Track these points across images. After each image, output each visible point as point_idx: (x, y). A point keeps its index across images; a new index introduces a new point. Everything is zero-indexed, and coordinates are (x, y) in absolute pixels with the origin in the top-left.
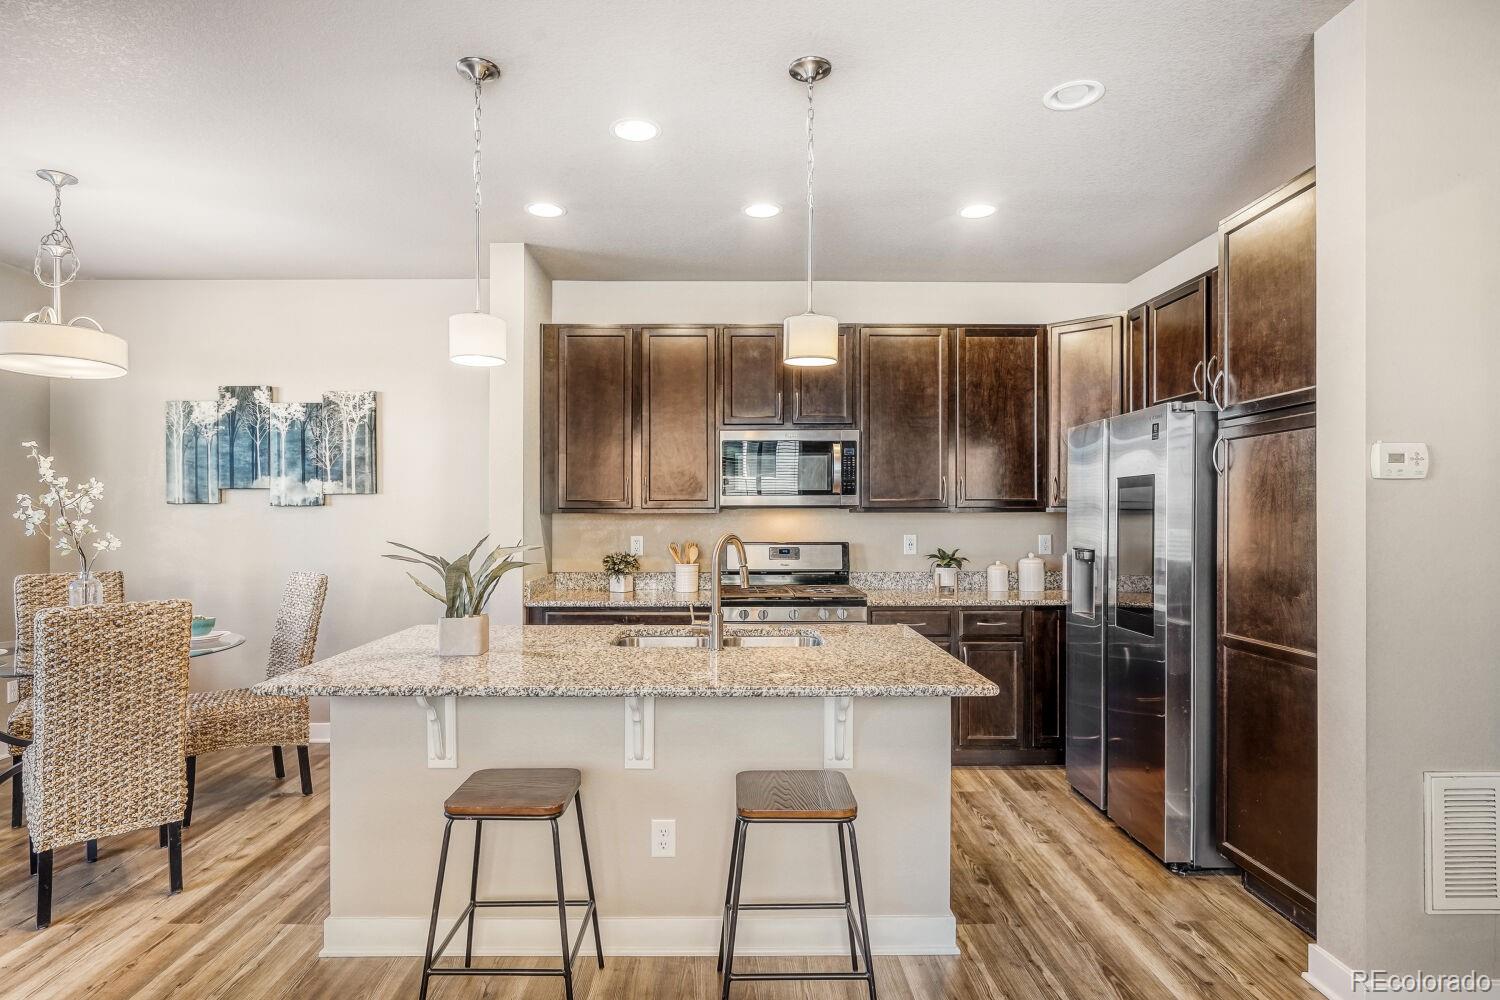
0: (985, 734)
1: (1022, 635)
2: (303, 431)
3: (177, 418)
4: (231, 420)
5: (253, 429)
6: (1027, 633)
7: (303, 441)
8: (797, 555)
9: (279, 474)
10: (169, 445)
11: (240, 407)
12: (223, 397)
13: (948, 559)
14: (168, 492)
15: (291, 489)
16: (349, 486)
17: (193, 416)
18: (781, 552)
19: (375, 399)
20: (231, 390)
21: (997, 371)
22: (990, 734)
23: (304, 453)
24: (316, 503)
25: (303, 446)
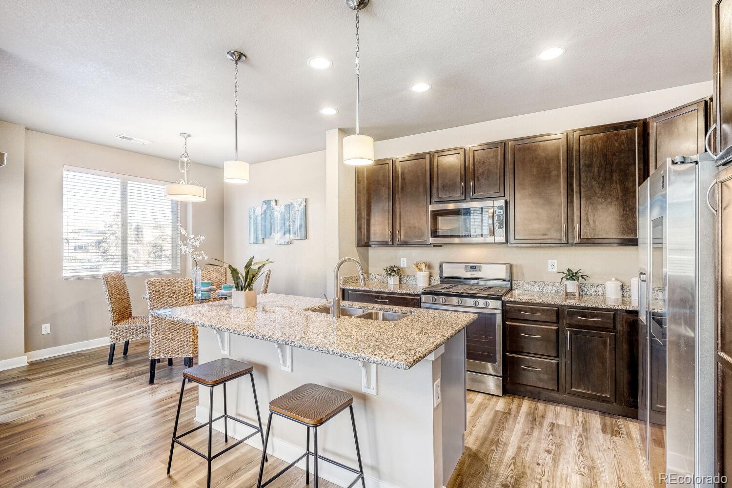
0: (584, 389)
1: (614, 327)
2: (284, 216)
3: (252, 213)
4: (265, 213)
5: (270, 215)
6: (619, 327)
7: (284, 219)
8: (480, 270)
9: (278, 232)
10: (250, 222)
11: (267, 208)
12: (263, 205)
13: (572, 275)
14: (250, 239)
15: (281, 238)
16: (298, 236)
17: (256, 212)
18: (472, 267)
19: (305, 201)
20: (265, 202)
21: (605, 156)
22: (588, 390)
23: (284, 224)
24: (288, 244)
25: (284, 221)
